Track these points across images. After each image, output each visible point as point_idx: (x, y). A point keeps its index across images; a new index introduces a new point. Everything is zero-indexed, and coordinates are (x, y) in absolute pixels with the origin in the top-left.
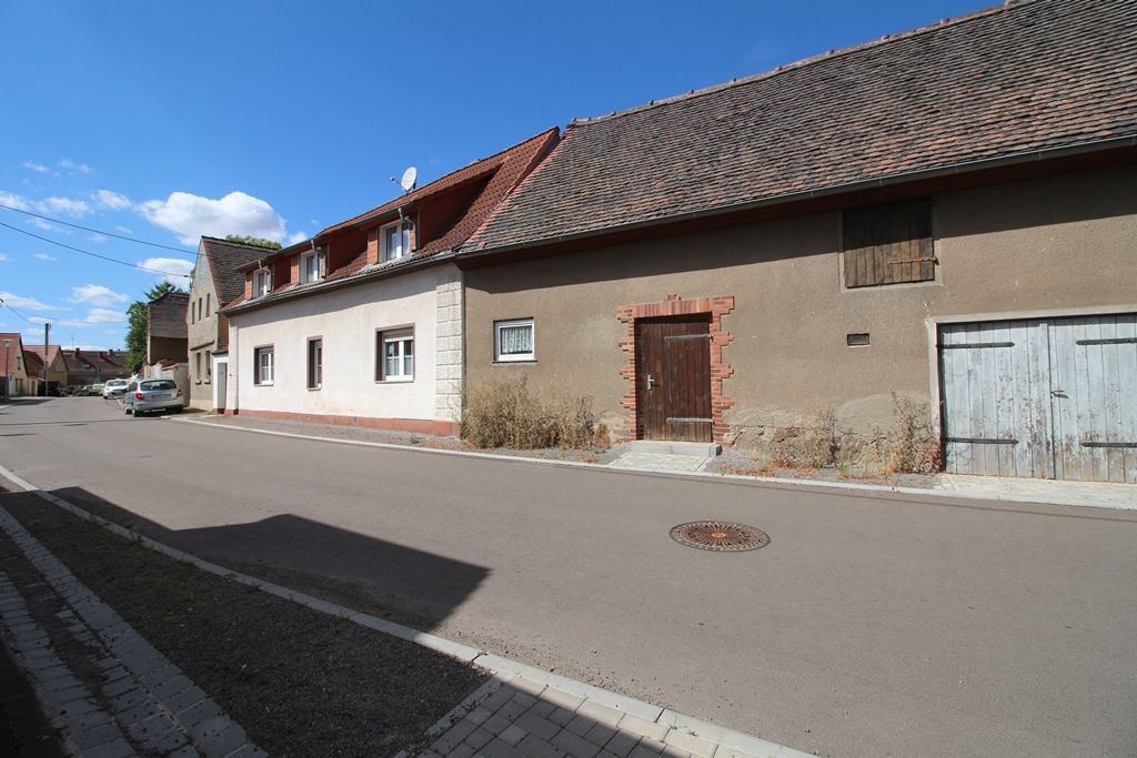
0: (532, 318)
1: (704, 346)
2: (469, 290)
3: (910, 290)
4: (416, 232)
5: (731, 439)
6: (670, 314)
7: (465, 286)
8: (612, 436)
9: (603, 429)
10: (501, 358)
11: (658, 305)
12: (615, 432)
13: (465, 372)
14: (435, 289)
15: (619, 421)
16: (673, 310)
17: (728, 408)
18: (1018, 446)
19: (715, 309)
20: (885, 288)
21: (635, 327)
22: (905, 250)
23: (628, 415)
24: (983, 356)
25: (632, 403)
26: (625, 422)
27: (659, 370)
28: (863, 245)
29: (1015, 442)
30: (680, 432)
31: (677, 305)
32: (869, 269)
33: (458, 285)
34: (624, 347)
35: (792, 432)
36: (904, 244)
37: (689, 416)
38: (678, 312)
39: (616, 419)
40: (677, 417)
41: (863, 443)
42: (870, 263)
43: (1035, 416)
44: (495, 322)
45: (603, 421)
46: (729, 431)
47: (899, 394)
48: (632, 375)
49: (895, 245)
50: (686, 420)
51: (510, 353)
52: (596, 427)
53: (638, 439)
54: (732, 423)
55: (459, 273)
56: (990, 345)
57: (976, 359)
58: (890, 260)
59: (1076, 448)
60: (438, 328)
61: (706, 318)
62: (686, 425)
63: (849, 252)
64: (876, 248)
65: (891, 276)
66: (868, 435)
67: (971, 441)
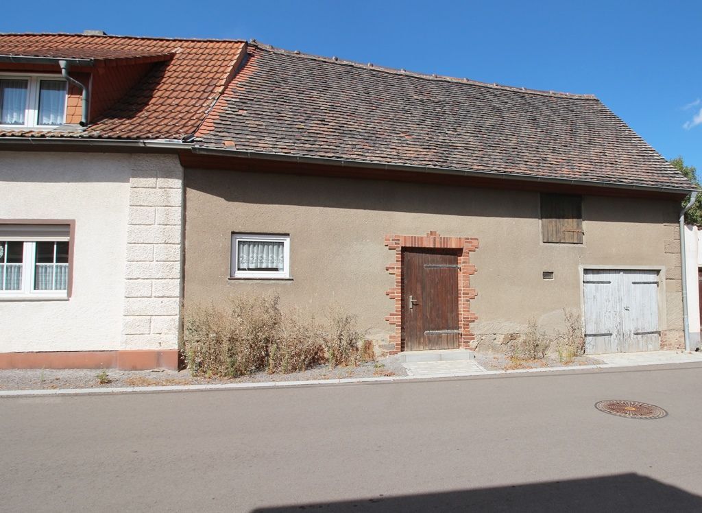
0: (287, 235)
1: (454, 274)
2: (192, 193)
3: (572, 248)
4: (87, 100)
5: (475, 344)
6: (432, 246)
7: (185, 186)
8: (377, 350)
9: (368, 345)
10: (239, 274)
11: (422, 238)
12: (380, 346)
13: (183, 289)
14: (128, 181)
15: (384, 335)
16: (435, 243)
17: (473, 321)
18: (612, 336)
19: (466, 246)
20: (561, 245)
21: (402, 254)
22: (569, 224)
23: (392, 330)
24: (599, 288)
25: (398, 320)
26: (391, 337)
27: (419, 292)
28: (551, 217)
29: (611, 335)
30: (434, 342)
31: (438, 240)
32: (554, 233)
33: (177, 183)
34: (391, 271)
35: (513, 337)
36: (570, 220)
37: (443, 328)
38: (438, 246)
39: (382, 335)
40: (433, 329)
41: (551, 341)
42: (554, 229)
43: (619, 321)
44: (233, 233)
45: (368, 337)
46: (474, 339)
47: (567, 310)
48: (398, 295)
49: (566, 220)
50: (441, 332)
51: (249, 269)
52: (360, 344)
53: (402, 351)
54: (476, 332)
55: (180, 169)
56: (602, 283)
57: (597, 290)
58: (564, 229)
59: (632, 335)
60: (130, 232)
61: (458, 252)
62: (439, 336)
63: (544, 220)
64: (557, 220)
65: (564, 238)
66: (553, 336)
67: (594, 335)
